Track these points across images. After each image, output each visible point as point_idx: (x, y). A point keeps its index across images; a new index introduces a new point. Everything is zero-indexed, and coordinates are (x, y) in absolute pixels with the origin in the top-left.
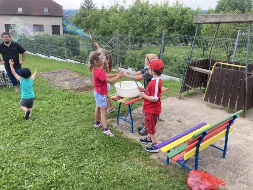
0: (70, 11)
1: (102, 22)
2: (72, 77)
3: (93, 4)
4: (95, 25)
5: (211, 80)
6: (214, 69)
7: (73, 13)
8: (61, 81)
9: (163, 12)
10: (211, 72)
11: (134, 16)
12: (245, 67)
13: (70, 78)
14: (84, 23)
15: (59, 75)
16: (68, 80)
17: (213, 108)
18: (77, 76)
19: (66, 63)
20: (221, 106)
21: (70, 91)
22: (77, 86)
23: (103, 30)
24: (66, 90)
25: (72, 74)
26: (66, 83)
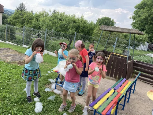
0: (7, 10)
1: (34, 20)
2: (13, 54)
3: (26, 9)
4: (28, 21)
5: (108, 63)
6: (111, 56)
7: (9, 12)
8: (5, 56)
9: (73, 21)
10: (109, 58)
11: (55, 20)
12: (127, 57)
13: (11, 54)
14: (20, 19)
15: (3, 52)
16: (10, 56)
17: (108, 79)
18: (16, 53)
19: (6, 44)
20: (113, 78)
21: (13, 63)
22: (17, 60)
23: (34, 25)
24: (10, 63)
25: (13, 52)
26: (9, 58)
